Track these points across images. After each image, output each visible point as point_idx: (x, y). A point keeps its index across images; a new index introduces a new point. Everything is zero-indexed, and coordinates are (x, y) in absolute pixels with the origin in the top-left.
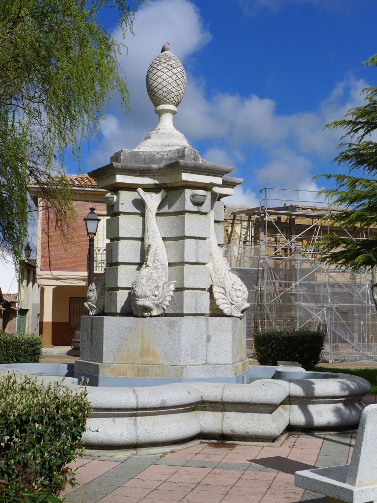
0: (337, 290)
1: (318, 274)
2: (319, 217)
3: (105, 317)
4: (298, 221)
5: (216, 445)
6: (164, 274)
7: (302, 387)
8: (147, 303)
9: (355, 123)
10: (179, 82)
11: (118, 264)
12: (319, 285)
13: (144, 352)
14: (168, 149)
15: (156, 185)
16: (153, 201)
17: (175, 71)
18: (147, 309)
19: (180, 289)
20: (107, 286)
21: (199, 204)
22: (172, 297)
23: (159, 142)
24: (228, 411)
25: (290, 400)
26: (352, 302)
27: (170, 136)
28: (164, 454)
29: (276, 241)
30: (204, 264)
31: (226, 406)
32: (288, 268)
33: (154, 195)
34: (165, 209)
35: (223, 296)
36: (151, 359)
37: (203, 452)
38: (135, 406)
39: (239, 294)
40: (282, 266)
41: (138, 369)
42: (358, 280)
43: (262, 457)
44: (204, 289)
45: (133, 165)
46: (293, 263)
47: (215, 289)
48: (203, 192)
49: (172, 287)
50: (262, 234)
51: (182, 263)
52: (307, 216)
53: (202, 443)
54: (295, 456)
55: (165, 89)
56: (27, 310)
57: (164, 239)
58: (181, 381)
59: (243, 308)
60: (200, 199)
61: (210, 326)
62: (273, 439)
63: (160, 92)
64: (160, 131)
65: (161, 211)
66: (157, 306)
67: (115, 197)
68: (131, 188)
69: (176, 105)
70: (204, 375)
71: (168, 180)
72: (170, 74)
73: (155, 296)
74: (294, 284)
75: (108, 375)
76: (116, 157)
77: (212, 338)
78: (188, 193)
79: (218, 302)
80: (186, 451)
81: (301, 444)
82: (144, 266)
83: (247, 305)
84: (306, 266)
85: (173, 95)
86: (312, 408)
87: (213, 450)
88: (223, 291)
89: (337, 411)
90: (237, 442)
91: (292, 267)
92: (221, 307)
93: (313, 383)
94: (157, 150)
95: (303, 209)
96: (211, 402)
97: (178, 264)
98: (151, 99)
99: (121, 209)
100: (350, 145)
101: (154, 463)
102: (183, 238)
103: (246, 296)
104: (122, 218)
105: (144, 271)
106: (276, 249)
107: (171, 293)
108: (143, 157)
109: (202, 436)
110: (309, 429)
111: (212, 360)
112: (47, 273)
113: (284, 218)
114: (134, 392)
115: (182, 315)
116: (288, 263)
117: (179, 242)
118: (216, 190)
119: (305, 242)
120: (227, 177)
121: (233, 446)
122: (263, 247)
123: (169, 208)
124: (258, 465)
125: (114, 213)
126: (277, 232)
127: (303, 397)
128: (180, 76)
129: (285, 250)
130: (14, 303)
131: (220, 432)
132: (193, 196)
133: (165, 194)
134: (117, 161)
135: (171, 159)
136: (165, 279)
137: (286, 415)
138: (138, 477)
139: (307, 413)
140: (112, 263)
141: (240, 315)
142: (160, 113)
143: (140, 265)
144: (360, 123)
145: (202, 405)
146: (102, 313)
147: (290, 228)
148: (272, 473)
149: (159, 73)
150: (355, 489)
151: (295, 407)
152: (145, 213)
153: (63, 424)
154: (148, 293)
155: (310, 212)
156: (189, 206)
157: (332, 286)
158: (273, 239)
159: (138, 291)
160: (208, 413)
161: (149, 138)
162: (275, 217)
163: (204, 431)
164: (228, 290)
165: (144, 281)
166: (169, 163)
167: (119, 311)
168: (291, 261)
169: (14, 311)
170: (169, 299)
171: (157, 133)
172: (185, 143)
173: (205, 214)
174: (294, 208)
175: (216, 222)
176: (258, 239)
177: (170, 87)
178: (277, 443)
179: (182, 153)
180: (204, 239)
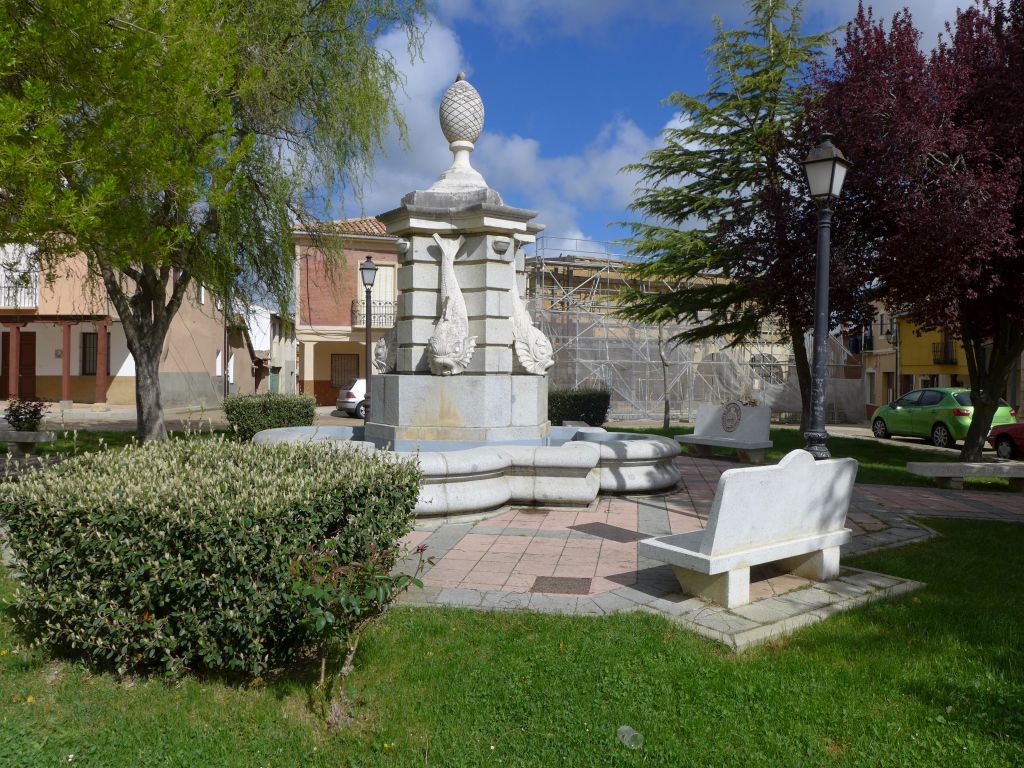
0: (615, 345)
1: (596, 330)
2: (599, 269)
3: (400, 376)
4: (576, 273)
5: (527, 512)
6: (464, 329)
7: (614, 449)
8: (448, 360)
9: (652, 167)
10: (477, 116)
11: (412, 317)
12: (597, 341)
13: (444, 414)
14: (466, 190)
15: (453, 230)
16: (450, 248)
17: (472, 103)
18: (447, 367)
19: (481, 345)
20: (399, 342)
21: (501, 252)
22: (473, 354)
23: (456, 182)
24: (540, 475)
25: (602, 462)
26: (630, 358)
27: (468, 176)
28: (476, 523)
29: (553, 293)
30: (507, 318)
31: (538, 471)
32: (565, 322)
33: (451, 241)
34: (464, 257)
35: (527, 353)
36: (451, 421)
37: (516, 519)
38: (444, 472)
39: (543, 350)
40: (559, 321)
41: (439, 433)
42: (637, 336)
43: (580, 524)
44: (506, 345)
45: (427, 208)
46: (570, 317)
47: (517, 345)
48: (506, 239)
49: (473, 343)
50: (538, 286)
51: (483, 317)
52: (586, 268)
53: (512, 509)
54: (614, 521)
55: (461, 124)
56: (279, 369)
57: (463, 290)
58: (484, 444)
59: (547, 365)
60: (503, 247)
61: (514, 386)
62: (587, 504)
63: (456, 126)
64: (456, 171)
65: (459, 260)
66: (458, 363)
67: (408, 243)
68: (426, 233)
69: (473, 142)
70: (509, 438)
71: (467, 225)
72: (467, 106)
73: (456, 352)
74: (571, 340)
75: (405, 439)
76: (409, 199)
77: (517, 399)
78: (490, 239)
79: (521, 359)
80: (499, 518)
81: (616, 509)
82: (442, 320)
83: (552, 362)
84: (584, 320)
85: (470, 130)
86: (624, 471)
87: (525, 517)
88: (526, 347)
89: (649, 474)
90: (550, 508)
91: (569, 321)
92: (524, 365)
93: (625, 445)
94: (454, 191)
95: (582, 260)
96: (521, 467)
97: (479, 318)
98: (445, 134)
99: (415, 257)
100: (648, 190)
101: (468, 533)
102: (484, 289)
103: (551, 352)
104: (416, 267)
105: (443, 325)
106: (552, 303)
107: (472, 350)
108: (438, 199)
109: (513, 502)
110: (621, 493)
111: (517, 421)
112: (307, 328)
113: (561, 270)
114: (443, 457)
115: (483, 373)
116: (565, 317)
117: (481, 293)
118: (518, 236)
119: (583, 295)
120: (532, 223)
121: (546, 512)
122: (539, 300)
123: (468, 256)
124: (579, 533)
125: (406, 261)
126: (553, 283)
127: (615, 460)
128: (478, 109)
129: (562, 303)
130: (266, 360)
131: (532, 498)
132: (496, 243)
133: (464, 240)
134: (410, 203)
135: (469, 202)
136: (465, 334)
137: (597, 478)
138: (457, 547)
139: (619, 477)
140: (404, 316)
141: (543, 373)
142: (455, 150)
143: (437, 319)
144: (658, 167)
145: (513, 470)
146: (394, 371)
147: (568, 280)
148: (597, 541)
149: (455, 105)
150: (712, 559)
151: (606, 471)
152: (441, 262)
153: (398, 495)
154: (448, 349)
155: (588, 263)
156: (491, 254)
157: (611, 342)
158: (550, 292)
159: (437, 347)
160: (518, 477)
161: (444, 178)
162: (553, 268)
163: (515, 497)
164: (531, 347)
165: (443, 336)
166: (468, 206)
167: (414, 369)
168: (568, 315)
169: (267, 369)
170: (469, 355)
171: (453, 172)
172: (484, 184)
173: (508, 263)
174: (572, 259)
175: (518, 272)
176: (534, 291)
177: (467, 121)
178: (590, 509)
179: (482, 195)
180: (507, 290)
